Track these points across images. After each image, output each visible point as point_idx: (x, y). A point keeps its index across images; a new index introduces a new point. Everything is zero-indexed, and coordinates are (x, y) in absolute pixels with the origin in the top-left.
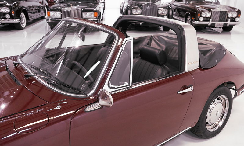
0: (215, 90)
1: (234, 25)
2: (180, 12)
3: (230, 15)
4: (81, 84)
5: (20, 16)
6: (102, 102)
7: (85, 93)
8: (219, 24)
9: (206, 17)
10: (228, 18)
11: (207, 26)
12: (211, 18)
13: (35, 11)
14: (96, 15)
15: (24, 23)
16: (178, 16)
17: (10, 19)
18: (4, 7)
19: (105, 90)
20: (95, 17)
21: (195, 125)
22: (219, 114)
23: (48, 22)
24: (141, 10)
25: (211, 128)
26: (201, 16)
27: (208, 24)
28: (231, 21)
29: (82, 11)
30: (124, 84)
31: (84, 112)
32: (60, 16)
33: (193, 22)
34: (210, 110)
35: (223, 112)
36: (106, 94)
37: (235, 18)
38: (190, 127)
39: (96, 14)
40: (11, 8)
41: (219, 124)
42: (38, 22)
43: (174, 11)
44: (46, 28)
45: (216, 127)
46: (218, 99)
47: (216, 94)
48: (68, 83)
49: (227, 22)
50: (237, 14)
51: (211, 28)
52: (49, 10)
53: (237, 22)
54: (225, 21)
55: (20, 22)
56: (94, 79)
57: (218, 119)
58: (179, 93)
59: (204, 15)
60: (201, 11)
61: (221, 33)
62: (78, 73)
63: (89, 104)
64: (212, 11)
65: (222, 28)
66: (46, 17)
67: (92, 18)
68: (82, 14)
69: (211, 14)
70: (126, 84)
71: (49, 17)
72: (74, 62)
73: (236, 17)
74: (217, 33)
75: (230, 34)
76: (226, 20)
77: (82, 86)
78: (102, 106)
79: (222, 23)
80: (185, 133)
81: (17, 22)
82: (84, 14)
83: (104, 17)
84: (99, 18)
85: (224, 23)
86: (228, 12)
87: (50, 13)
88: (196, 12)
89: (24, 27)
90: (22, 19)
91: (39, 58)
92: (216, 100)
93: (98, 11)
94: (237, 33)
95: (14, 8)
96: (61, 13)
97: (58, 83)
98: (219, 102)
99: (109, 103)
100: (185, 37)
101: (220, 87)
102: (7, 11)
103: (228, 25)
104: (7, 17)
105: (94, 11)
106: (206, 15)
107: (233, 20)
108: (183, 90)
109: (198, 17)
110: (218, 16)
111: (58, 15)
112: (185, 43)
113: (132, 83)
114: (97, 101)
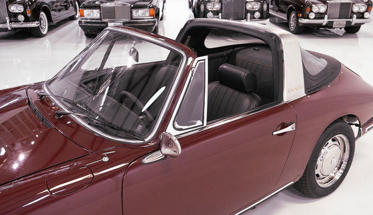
0: (328, 127)
1: (363, 24)
2: (280, 6)
3: (356, 9)
4: (136, 125)
5: (39, 17)
6: (166, 150)
7: (142, 137)
8: (339, 23)
9: (319, 13)
10: (353, 13)
11: (320, 25)
12: (326, 14)
13: (61, 7)
14: (153, 14)
15: (44, 27)
16: (277, 11)
17: (24, 21)
18: (16, 3)
19: (169, 133)
20: (151, 16)
21: (300, 179)
22: (336, 162)
23: (80, 26)
24: (220, 4)
25: (324, 182)
26: (311, 11)
27: (322, 24)
28: (357, 18)
29: (132, 8)
30: (195, 123)
31: (140, 164)
32: (99, 16)
33: (300, 21)
34: (321, 156)
35: (342, 159)
36: (171, 139)
37: (363, 14)
38: (292, 182)
39: (153, 12)
40: (26, 6)
41: (336, 177)
42: (66, 24)
43: (270, 3)
44: (77, 33)
45: (331, 182)
46: (333, 140)
47: (330, 133)
48: (117, 123)
49: (351, 20)
50: (366, 7)
51: (327, 29)
52: (81, 7)
53: (367, 19)
54: (348, 18)
55: (39, 26)
56: (153, 117)
57: (335, 170)
58: (275, 133)
59: (316, 10)
60: (311, 3)
61: (342, 36)
62: (131, 109)
63: (148, 154)
64: (328, 3)
65: (344, 28)
66: (77, 17)
67: (147, 18)
68: (131, 12)
69: (326, 7)
70: (199, 123)
71: (82, 18)
72: (124, 92)
73: (365, 12)
74: (336, 36)
75: (357, 37)
76: (349, 16)
77: (136, 127)
78: (166, 155)
79: (343, 22)
80: (286, 189)
81: (34, 26)
82: (134, 12)
83: (164, 15)
84: (156, 18)
85: (347, 21)
86: (353, 4)
87: (83, 11)
88: (304, 5)
89: (45, 32)
90: (42, 21)
91: (73, 86)
92: (330, 141)
93: (156, 6)
94: (368, 36)
95: (30, 6)
96: (100, 11)
97: (103, 124)
98: (335, 144)
99: (175, 151)
100: (283, 52)
101: (335, 123)
102: (20, 10)
103: (353, 24)
104: (19, 20)
105: (150, 8)
106: (319, 9)
107: (361, 15)
108: (282, 129)
109: (307, 13)
110: (337, 11)
111: (95, 14)
112: (283, 61)
113: (207, 122)
114: (158, 148)
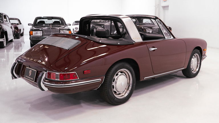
87: (33, 32)
96: (43, 32)
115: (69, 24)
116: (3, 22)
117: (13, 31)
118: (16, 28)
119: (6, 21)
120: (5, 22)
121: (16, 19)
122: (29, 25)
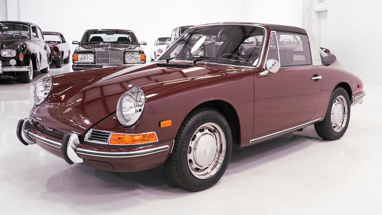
20: (142, 60)
32: (93, 60)
38: (321, 119)
39: (144, 57)
40: (19, 51)
45: (340, 129)
58: (313, 78)
68: (124, 57)
82: (127, 56)
87: (77, 56)
96: (95, 56)
98: (339, 103)
102: (12, 55)
104: (11, 64)
105: (141, 53)
111: (90, 58)
115: (143, 43)
116: (30, 38)
117: (47, 55)
118: (56, 49)
119: (35, 37)
120: (33, 39)
121: (56, 34)
122: (73, 43)
